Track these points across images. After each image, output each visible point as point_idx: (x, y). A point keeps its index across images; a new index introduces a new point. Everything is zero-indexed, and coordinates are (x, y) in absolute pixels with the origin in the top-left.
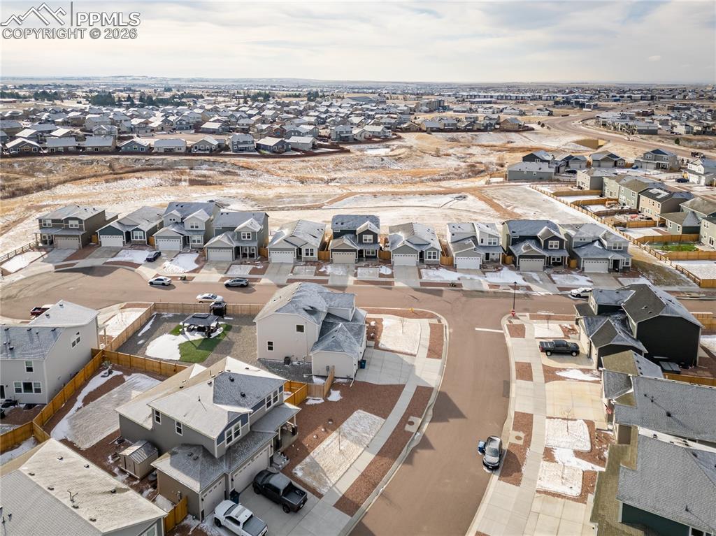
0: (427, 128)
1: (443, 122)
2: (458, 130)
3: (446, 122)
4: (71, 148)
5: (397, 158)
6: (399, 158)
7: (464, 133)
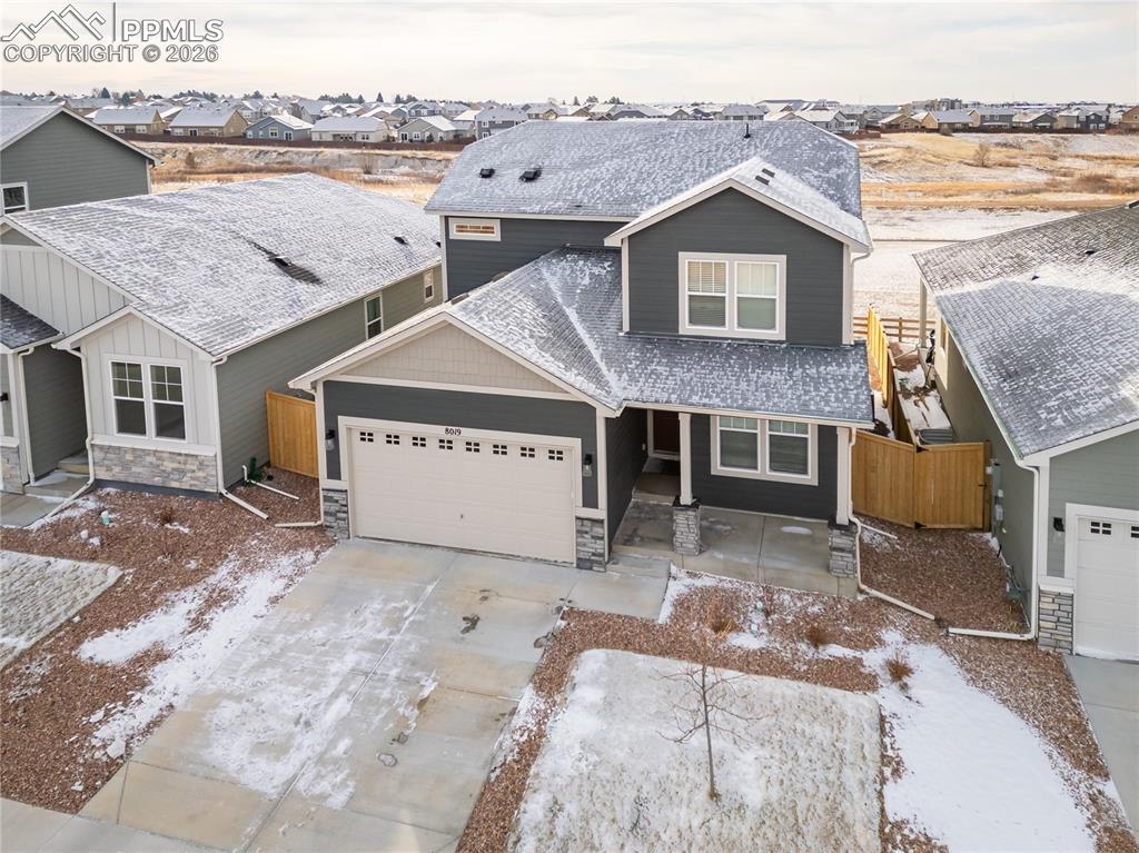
0: (940, 124)
1: (979, 113)
2: (1015, 129)
3: (988, 113)
4: (141, 129)
5: (875, 161)
6: (881, 162)
7: (1034, 135)
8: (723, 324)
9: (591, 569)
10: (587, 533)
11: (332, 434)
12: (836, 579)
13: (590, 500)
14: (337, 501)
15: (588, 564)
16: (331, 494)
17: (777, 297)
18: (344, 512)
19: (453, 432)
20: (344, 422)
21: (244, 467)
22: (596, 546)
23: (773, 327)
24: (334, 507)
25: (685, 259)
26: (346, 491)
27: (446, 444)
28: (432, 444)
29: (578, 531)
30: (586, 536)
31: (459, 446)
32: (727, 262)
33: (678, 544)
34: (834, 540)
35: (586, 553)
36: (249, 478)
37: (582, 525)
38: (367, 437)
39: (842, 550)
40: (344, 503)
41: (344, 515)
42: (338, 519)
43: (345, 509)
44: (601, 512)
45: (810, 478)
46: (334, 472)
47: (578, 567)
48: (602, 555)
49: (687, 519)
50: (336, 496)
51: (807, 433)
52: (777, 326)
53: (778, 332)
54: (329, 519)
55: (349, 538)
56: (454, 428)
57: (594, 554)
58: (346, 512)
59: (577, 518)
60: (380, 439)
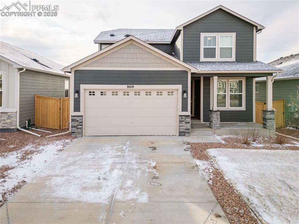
8: (215, 57)
9: (184, 135)
10: (183, 121)
11: (77, 92)
12: (269, 130)
13: (184, 109)
14: (78, 121)
15: (184, 134)
16: (75, 118)
17: (233, 47)
18: (80, 125)
19: (130, 87)
20: (83, 87)
21: (26, 121)
22: (187, 126)
23: (231, 57)
24: (76, 124)
25: (203, 35)
26: (82, 116)
27: (126, 94)
28: (121, 93)
29: (180, 121)
30: (183, 122)
31: (132, 93)
32: (217, 36)
33: (213, 125)
34: (268, 116)
35: (183, 129)
36: (28, 126)
37: (182, 118)
38: (92, 93)
39: (271, 119)
40: (81, 121)
41: (81, 127)
42: (78, 128)
43: (81, 124)
44: (189, 113)
45: (243, 108)
46: (77, 108)
47: (180, 135)
48: (189, 129)
49: (217, 115)
50: (77, 119)
51: (242, 93)
52: (233, 57)
53: (233, 59)
54: (74, 129)
55: (82, 136)
56: (131, 85)
57: (186, 129)
58: (82, 125)
59: (180, 116)
60: (98, 93)
